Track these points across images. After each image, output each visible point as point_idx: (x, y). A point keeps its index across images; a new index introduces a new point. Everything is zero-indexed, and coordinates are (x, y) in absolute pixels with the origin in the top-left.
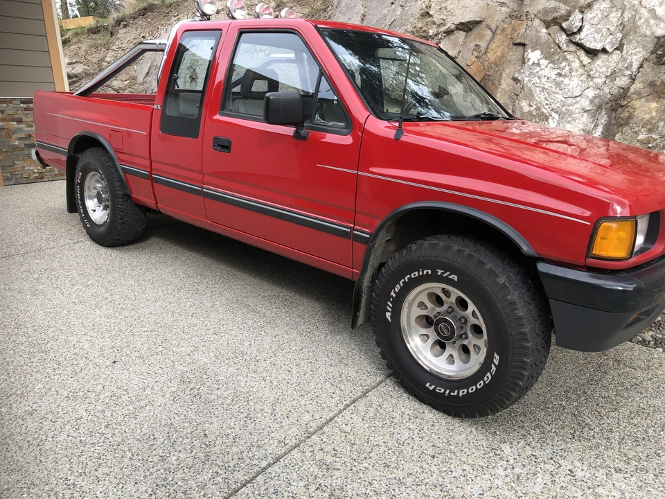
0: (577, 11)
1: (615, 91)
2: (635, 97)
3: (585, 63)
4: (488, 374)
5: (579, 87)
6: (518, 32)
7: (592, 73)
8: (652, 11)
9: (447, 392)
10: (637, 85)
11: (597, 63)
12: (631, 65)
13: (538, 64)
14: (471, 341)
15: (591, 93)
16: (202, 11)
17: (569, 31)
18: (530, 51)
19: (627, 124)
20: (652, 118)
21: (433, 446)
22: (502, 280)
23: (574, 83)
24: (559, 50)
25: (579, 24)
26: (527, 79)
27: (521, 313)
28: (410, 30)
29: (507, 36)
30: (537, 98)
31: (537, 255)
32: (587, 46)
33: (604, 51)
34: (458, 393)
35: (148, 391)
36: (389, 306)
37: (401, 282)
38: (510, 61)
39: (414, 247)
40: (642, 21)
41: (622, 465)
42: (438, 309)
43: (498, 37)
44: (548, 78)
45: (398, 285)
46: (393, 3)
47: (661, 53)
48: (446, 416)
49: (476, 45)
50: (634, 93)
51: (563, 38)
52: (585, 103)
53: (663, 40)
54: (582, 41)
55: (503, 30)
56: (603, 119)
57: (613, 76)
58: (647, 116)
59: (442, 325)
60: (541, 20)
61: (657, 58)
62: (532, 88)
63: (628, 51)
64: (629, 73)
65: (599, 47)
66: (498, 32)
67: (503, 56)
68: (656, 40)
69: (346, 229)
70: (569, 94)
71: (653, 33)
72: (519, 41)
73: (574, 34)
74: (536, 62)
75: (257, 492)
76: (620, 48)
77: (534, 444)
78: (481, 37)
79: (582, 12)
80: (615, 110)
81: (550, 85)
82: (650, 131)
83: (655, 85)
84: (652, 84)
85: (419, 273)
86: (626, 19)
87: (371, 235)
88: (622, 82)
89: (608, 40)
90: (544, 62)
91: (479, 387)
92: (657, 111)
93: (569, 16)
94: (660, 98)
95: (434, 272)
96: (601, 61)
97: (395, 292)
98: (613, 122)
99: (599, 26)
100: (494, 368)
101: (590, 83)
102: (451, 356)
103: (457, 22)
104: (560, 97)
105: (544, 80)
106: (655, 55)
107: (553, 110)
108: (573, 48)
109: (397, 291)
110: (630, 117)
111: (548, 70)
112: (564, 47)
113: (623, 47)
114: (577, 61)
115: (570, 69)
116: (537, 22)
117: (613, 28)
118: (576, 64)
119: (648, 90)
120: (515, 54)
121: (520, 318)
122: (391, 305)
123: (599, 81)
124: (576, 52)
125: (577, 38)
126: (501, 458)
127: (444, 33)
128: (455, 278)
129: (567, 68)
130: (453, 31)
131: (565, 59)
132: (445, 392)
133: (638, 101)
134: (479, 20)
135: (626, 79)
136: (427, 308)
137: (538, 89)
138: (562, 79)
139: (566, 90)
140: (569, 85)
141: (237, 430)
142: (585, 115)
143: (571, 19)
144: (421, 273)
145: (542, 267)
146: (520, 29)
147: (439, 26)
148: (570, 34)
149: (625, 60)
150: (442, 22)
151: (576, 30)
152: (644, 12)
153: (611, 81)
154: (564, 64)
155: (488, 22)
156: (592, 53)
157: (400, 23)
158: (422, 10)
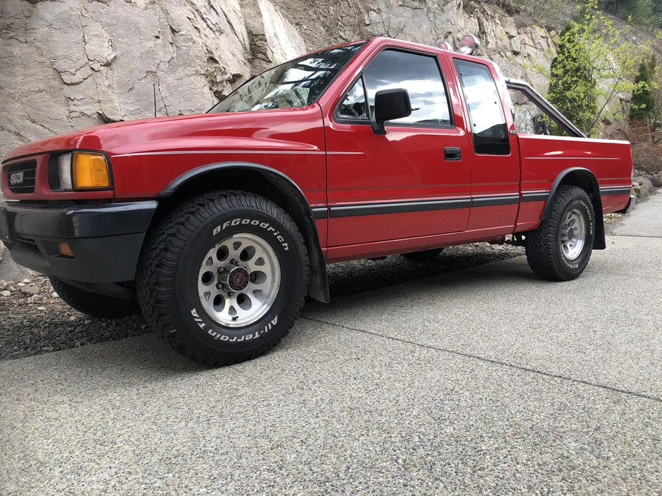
28: (202, 73)
103: (232, 73)
127: (227, 81)
134: (241, 74)
147: (223, 74)
150: (224, 70)
157: (181, 62)
158: (206, 53)
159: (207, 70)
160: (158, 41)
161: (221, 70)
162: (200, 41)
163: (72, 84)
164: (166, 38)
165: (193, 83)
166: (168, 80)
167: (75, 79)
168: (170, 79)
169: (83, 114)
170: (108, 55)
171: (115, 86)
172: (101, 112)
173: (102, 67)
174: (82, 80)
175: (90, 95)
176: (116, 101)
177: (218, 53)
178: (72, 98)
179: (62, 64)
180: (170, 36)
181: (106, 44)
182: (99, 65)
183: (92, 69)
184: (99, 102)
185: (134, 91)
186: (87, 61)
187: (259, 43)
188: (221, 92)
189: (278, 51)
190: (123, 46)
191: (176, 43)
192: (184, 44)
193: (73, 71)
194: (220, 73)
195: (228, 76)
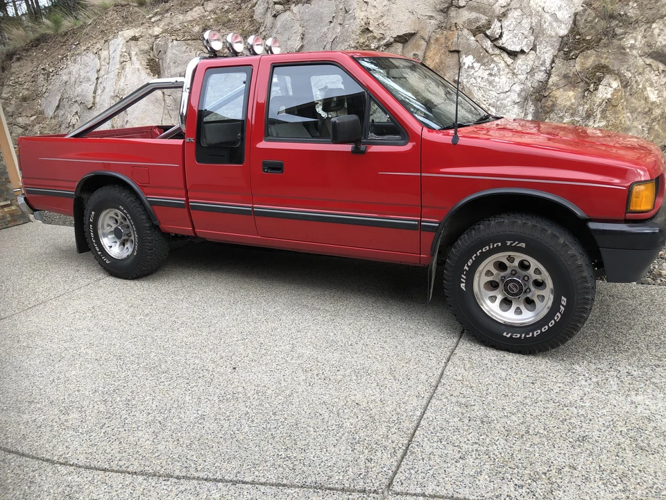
0: (496, 20)
1: (536, 85)
2: (554, 88)
3: (509, 63)
4: (558, 314)
5: (507, 84)
6: (451, 41)
7: (515, 71)
8: (554, 15)
9: (523, 335)
10: (554, 79)
11: (518, 62)
12: (544, 62)
13: (473, 67)
14: (534, 293)
15: (517, 88)
16: (211, 48)
17: (492, 37)
18: (464, 56)
19: (552, 111)
20: (572, 104)
21: (527, 376)
22: (562, 241)
23: (503, 81)
24: (487, 54)
25: (499, 31)
26: (465, 80)
27: (580, 262)
28: (353, 46)
29: (442, 44)
30: (476, 96)
31: (588, 217)
32: (509, 49)
33: (522, 52)
34: (533, 335)
35: (283, 384)
36: (463, 278)
37: (473, 258)
38: (449, 67)
39: (482, 227)
40: (547, 24)
41: (657, 362)
42: (503, 274)
43: (433, 46)
44: (482, 78)
45: (471, 260)
46: (331, 22)
47: (567, 50)
48: (522, 356)
49: (414, 55)
50: (553, 85)
51: (488, 44)
52: (515, 97)
53: (566, 39)
54: (504, 46)
55: (437, 40)
56: (531, 109)
57: (532, 72)
58: (568, 103)
59: (511, 285)
60: (468, 29)
61: (564, 54)
62: (471, 88)
63: (540, 51)
64: (544, 68)
65: (518, 49)
66: (432, 41)
67: (442, 63)
68: (561, 39)
69: (414, 223)
70: (501, 90)
71: (557, 34)
72: (454, 49)
73: (496, 39)
74: (471, 65)
75: (429, 432)
76: (534, 49)
77: (593, 361)
78: (418, 47)
79: (500, 21)
80: (540, 100)
81: (485, 84)
82: (572, 115)
83: (569, 77)
84: (566, 76)
85: (489, 247)
86: (534, 24)
87: (439, 224)
88: (540, 77)
89: (524, 43)
90: (477, 65)
91: (550, 326)
92: (575, 99)
93: (490, 25)
94: (575, 87)
95: (504, 244)
96: (521, 60)
97: (468, 266)
98: (540, 110)
99: (515, 32)
100: (562, 308)
101: (516, 80)
102: (518, 308)
103: (395, 36)
104: (494, 94)
105: (479, 80)
106: (562, 52)
107: (490, 105)
108: (497, 51)
109: (469, 264)
110: (553, 105)
111: (480, 72)
112: (490, 51)
113: (536, 47)
114: (503, 62)
115: (498, 69)
116: (466, 32)
117: (527, 32)
118: (502, 65)
119: (563, 81)
120: (451, 60)
121: (581, 266)
122: (465, 277)
123: (522, 77)
124: (500, 55)
125: (500, 43)
126: (578, 375)
127: (385, 46)
128: (523, 245)
129: (496, 69)
130: (392, 44)
131: (493, 61)
132: (521, 336)
133: (558, 91)
134: (413, 32)
135: (542, 73)
136: (492, 274)
137: (475, 88)
138: (493, 78)
139: (498, 87)
140: (499, 83)
141: (378, 395)
142: (516, 106)
143: (492, 27)
144: (491, 247)
145: (592, 226)
146: (453, 39)
147: (379, 40)
148: (494, 40)
149: (539, 58)
150: (382, 36)
151: (498, 36)
152: (547, 16)
153: (532, 76)
154: (492, 65)
155: (421, 33)
156: (513, 54)
157: (341, 39)
158: (362, 26)
160: (332, 24)
161: (375, 38)
162: (363, 15)
164: (338, 20)
170: (298, 46)
177: (380, 21)
180: (341, 18)
181: (299, 38)
190: (310, 36)
191: (344, 23)
192: (348, 22)
194: (375, 41)
195: (388, 39)
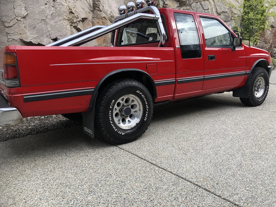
4: (266, 91)
34: (263, 98)
85: (258, 76)
87: (250, 72)
91: (265, 95)
95: (260, 74)
103: (82, 18)
127: (79, 21)
128: (263, 74)
132: (261, 100)
134: (87, 17)
155: (89, 19)
157: (57, 14)
158: (68, 10)
159: (69, 18)
160: (47, 6)
162: (66, 4)
163: (9, 27)
164: (50, 4)
165: (62, 23)
166: (51, 23)
167: (10, 25)
168: (52, 22)
169: (14, 40)
170: (24, 13)
171: (27, 27)
172: (21, 38)
173: (22, 19)
174: (13, 25)
175: (16, 31)
176: (28, 33)
177: (75, 10)
178: (9, 33)
179: (5, 19)
180: (52, 3)
181: (23, 9)
182: (20, 18)
183: (17, 20)
184: (20, 34)
185: (36, 29)
186: (15, 17)
187: (97, 3)
188: (76, 26)
189: (106, 5)
190: (31, 9)
191: (55, 6)
192: (58, 7)
193: (9, 21)
194: (76, 18)
195: (80, 19)
